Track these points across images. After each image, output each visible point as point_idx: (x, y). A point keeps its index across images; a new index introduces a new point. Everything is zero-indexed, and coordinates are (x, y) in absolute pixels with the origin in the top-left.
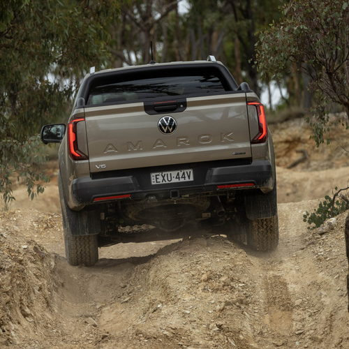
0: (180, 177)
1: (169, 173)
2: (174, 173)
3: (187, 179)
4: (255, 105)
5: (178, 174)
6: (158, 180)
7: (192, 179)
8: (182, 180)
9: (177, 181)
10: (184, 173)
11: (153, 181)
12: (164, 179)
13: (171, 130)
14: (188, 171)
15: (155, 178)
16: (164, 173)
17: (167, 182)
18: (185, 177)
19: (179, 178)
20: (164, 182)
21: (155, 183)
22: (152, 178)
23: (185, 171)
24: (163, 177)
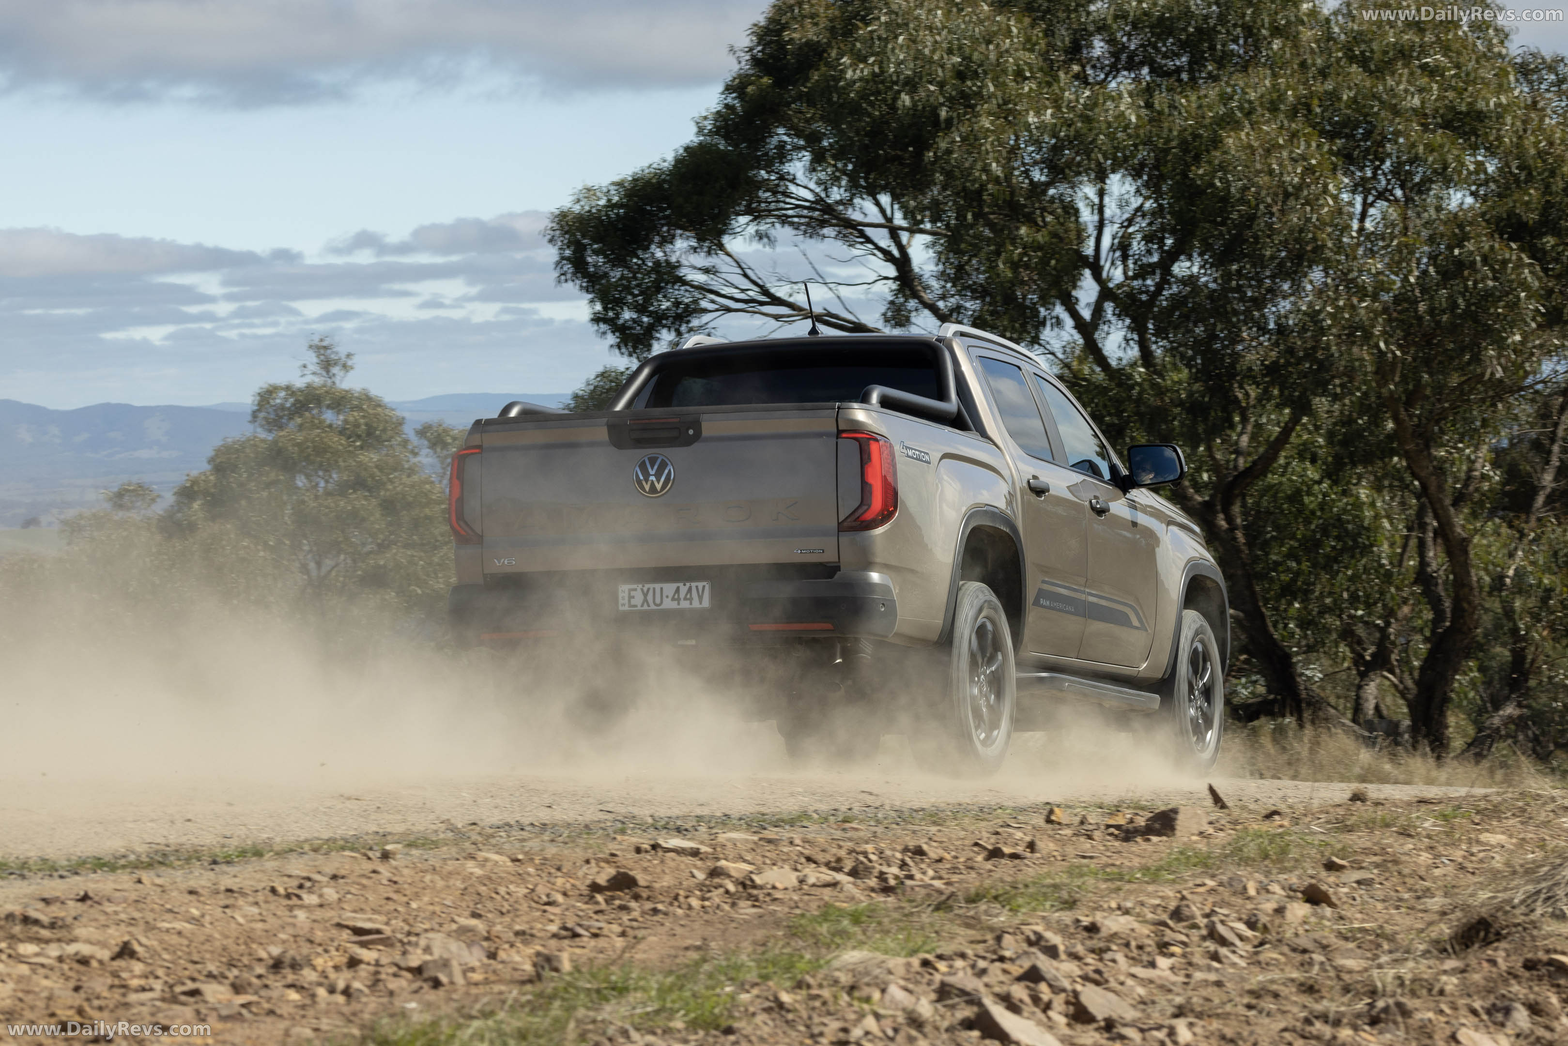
0: (682, 595)
1: (658, 586)
2: (669, 588)
3: (696, 604)
4: (856, 439)
5: (678, 590)
6: (633, 602)
7: (706, 603)
8: (685, 604)
9: (674, 605)
10: (690, 589)
11: (621, 601)
12: (645, 600)
13: (658, 486)
14: (701, 585)
15: (626, 595)
16: (647, 586)
17: (653, 607)
18: (691, 599)
19: (678, 600)
20: (645, 607)
21: (626, 608)
22: (621, 595)
23: (694, 584)
24: (645, 595)
